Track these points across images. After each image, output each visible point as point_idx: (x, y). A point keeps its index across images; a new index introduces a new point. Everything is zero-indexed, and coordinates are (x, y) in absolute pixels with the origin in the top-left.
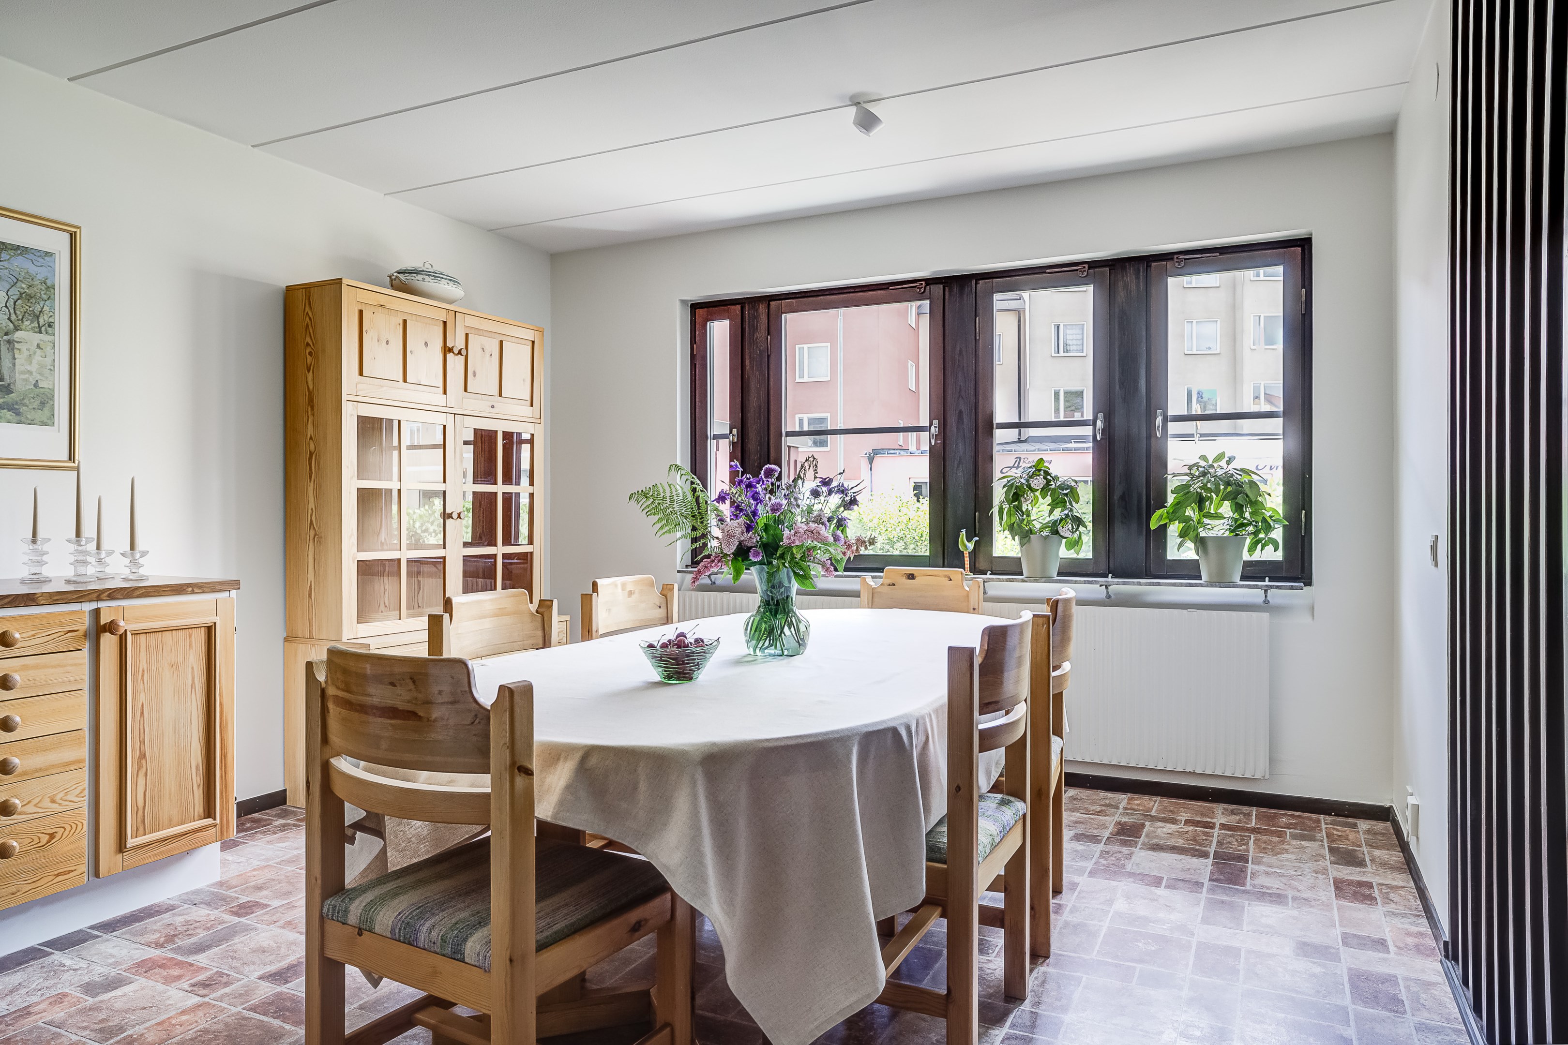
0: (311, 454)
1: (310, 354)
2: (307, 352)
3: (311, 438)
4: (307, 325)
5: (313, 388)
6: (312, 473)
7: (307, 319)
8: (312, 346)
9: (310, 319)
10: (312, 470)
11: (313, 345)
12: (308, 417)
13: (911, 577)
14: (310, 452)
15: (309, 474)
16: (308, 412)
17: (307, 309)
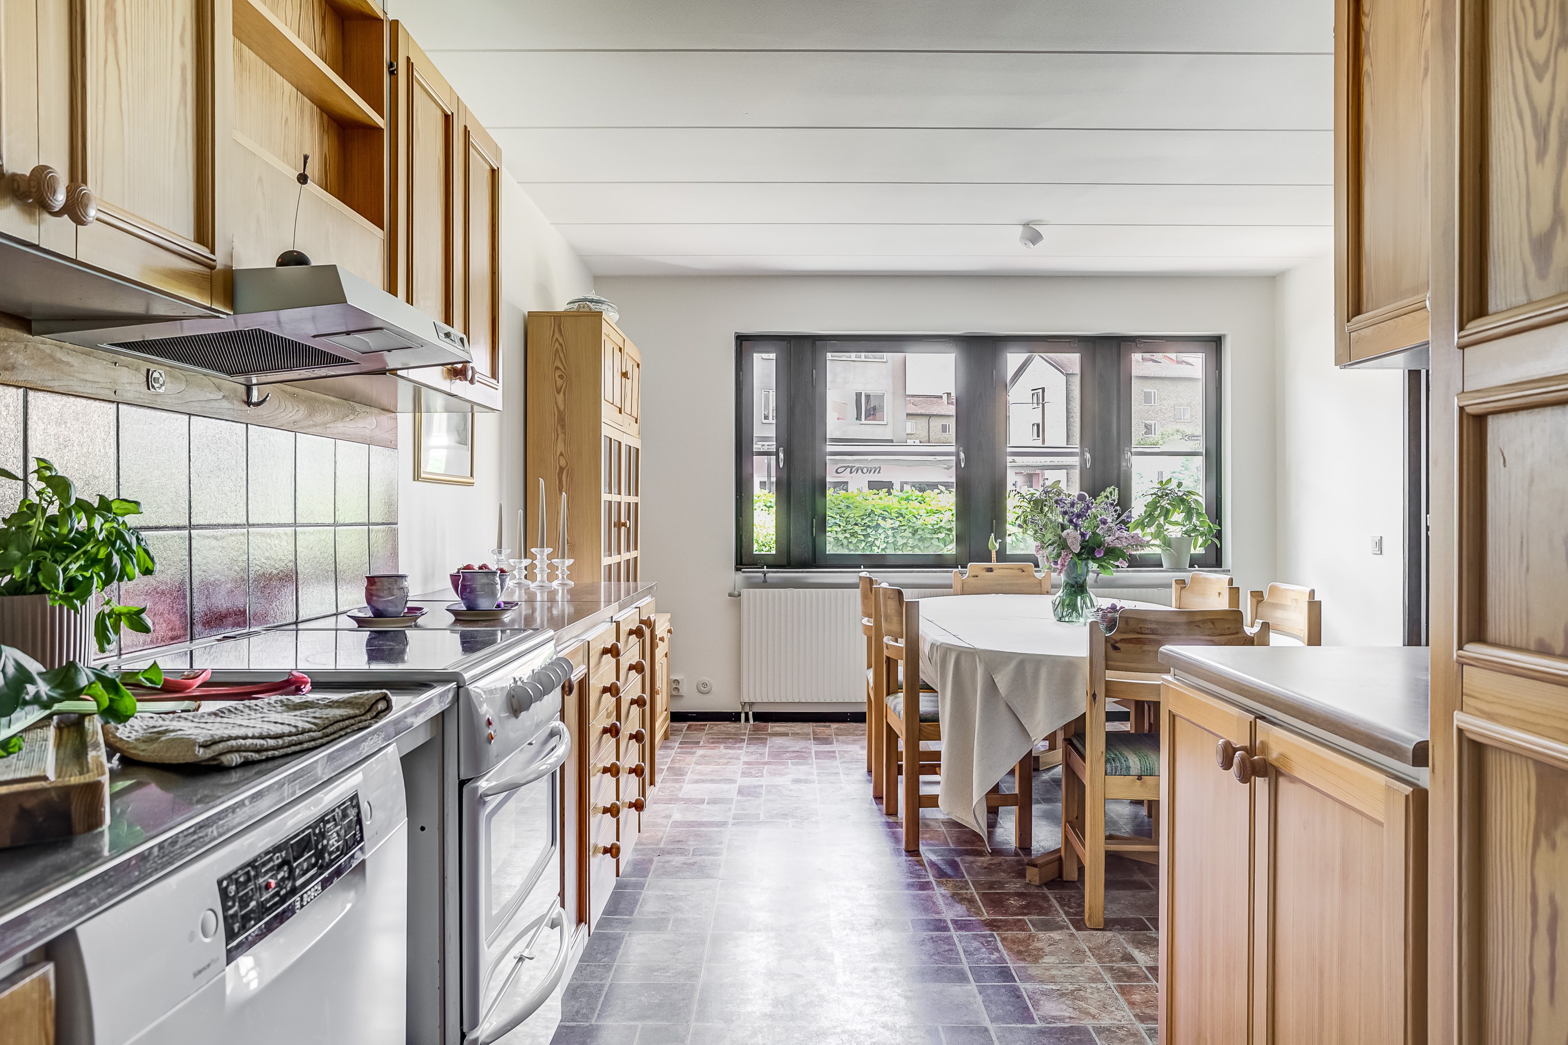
0: (561, 469)
1: (560, 377)
2: (557, 376)
3: (561, 454)
4: (557, 351)
5: (565, 408)
6: (563, 487)
7: (557, 345)
8: (563, 370)
9: (561, 345)
10: (562, 484)
11: (565, 369)
12: (558, 435)
13: (990, 570)
14: (560, 467)
15: (559, 487)
16: (557, 431)
17: (557, 335)
